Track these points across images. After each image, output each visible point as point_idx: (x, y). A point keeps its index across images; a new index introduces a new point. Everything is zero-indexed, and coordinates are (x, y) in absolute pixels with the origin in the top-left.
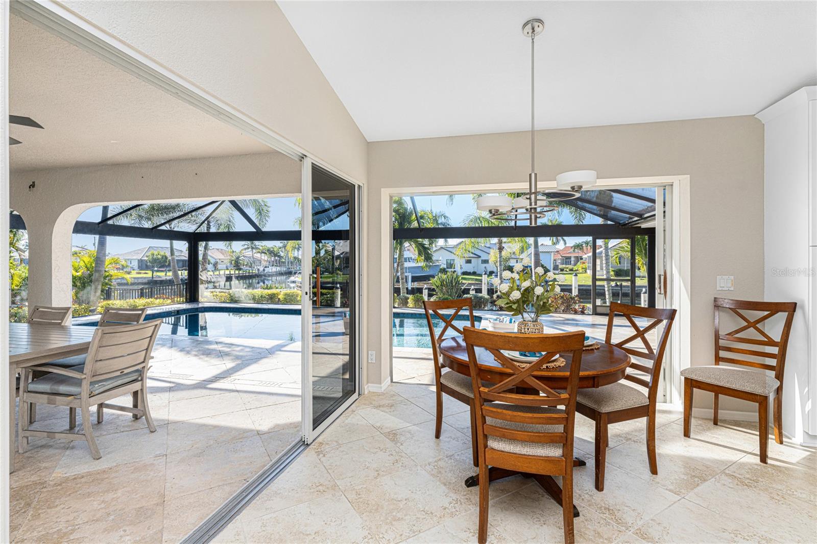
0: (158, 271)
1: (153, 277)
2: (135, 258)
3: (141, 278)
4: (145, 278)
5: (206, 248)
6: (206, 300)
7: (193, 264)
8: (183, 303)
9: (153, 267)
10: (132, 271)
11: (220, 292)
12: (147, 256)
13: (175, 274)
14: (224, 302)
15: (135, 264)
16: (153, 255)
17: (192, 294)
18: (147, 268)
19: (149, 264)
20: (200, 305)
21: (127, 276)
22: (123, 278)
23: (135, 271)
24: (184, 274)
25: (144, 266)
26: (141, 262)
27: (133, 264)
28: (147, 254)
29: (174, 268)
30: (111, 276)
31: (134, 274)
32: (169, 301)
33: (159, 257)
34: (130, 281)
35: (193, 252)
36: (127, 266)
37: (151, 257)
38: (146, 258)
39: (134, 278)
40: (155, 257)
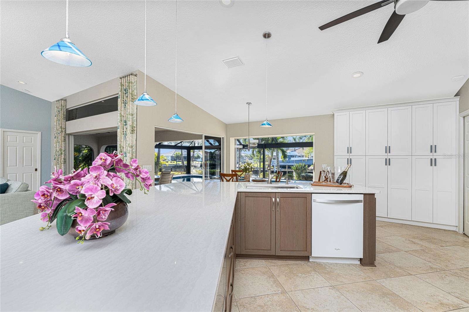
0: (178, 161)
1: (176, 164)
2: (170, 155)
3: (172, 164)
4: (174, 164)
5: (194, 152)
6: (193, 173)
7: (189, 158)
8: (185, 174)
9: (177, 159)
10: (169, 161)
11: (199, 170)
12: (174, 155)
13: (183, 163)
14: (199, 174)
15: (170, 158)
16: (177, 154)
17: (188, 171)
18: (175, 160)
19: (175, 158)
20: (191, 175)
21: (167, 164)
22: (165, 164)
23: (170, 161)
24: (185, 163)
25: (173, 160)
26: (172, 157)
27: (169, 158)
28: (174, 154)
29: (182, 160)
30: (162, 163)
31: (169, 163)
32: (180, 173)
33: (179, 155)
34: (168, 165)
35: (189, 154)
36: (167, 159)
37: (176, 155)
38: (174, 156)
39: (169, 164)
40: (178, 155)
